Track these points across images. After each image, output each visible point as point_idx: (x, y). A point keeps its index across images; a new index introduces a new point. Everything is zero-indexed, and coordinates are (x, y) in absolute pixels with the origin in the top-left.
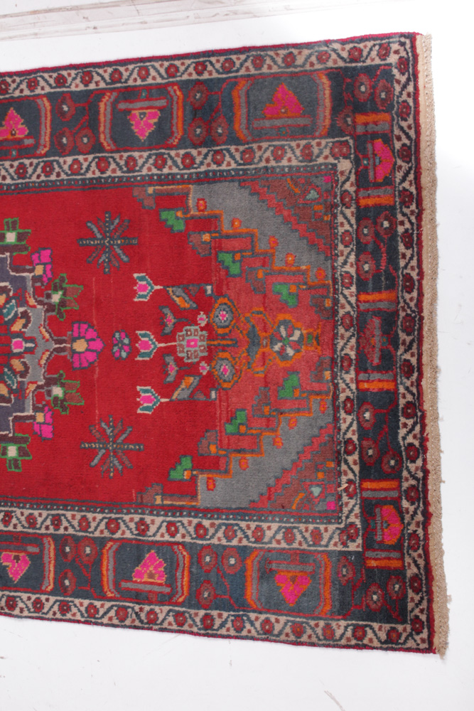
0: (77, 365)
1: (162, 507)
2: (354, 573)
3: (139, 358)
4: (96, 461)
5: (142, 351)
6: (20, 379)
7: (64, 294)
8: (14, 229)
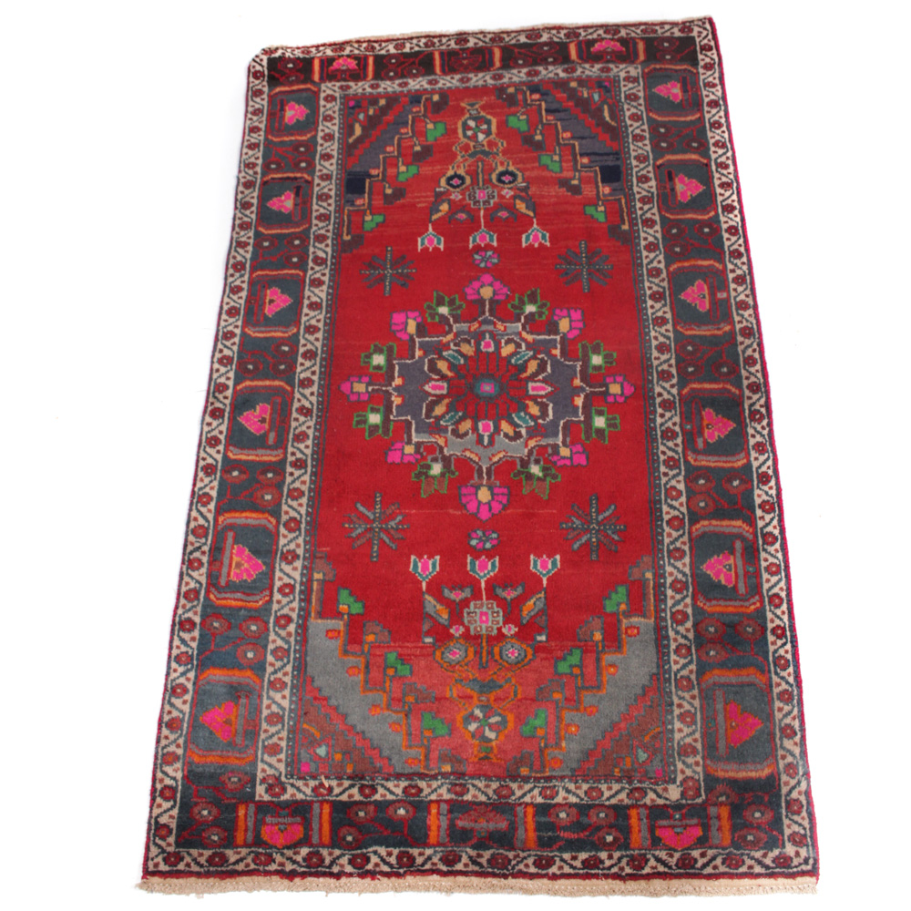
0: (464, 491)
1: (310, 580)
2: (232, 790)
3: (469, 559)
4: (361, 509)
5: (477, 563)
6: (450, 428)
7: (539, 479)
8: (609, 425)
